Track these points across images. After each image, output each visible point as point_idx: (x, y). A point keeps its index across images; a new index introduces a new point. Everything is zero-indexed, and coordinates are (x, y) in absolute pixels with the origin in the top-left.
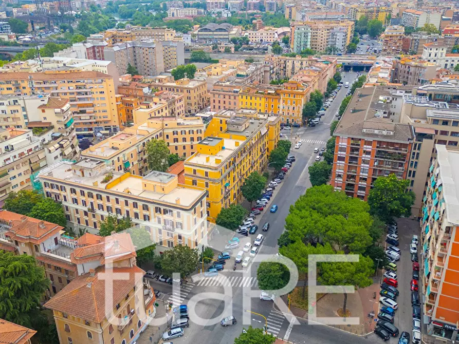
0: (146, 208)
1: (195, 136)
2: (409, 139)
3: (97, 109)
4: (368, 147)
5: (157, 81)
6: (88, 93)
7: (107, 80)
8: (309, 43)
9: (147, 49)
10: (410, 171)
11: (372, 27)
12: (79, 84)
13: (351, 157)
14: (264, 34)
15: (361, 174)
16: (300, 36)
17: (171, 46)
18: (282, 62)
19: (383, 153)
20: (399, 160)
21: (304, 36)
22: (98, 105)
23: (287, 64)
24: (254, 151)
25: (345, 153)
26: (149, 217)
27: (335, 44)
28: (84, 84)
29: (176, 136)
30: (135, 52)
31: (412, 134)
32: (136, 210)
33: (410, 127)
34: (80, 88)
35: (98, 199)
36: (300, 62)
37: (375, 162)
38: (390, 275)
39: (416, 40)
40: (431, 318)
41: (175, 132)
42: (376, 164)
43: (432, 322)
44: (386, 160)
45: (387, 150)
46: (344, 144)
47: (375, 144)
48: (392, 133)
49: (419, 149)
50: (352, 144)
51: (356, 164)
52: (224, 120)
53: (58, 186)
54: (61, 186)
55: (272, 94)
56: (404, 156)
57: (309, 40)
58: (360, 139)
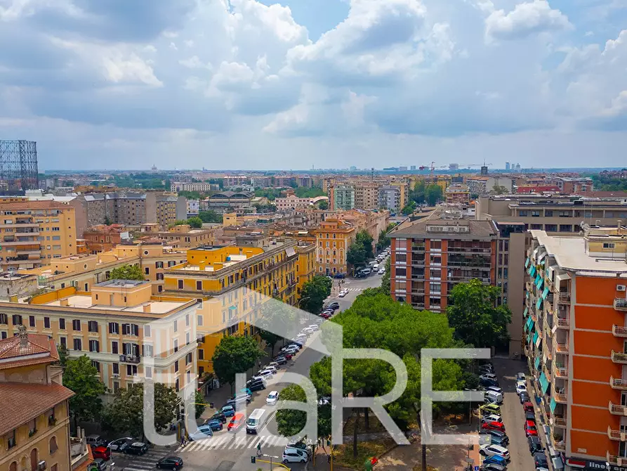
0: (93, 327)
2: (491, 235)
3: (45, 253)
4: (436, 250)
5: (143, 230)
6: (35, 230)
7: (66, 212)
8: (352, 204)
9: (134, 201)
10: (500, 269)
11: (430, 193)
12: (22, 216)
13: (414, 269)
14: (295, 201)
15: (431, 293)
16: (340, 196)
17: (169, 202)
19: (458, 258)
20: (482, 266)
21: (347, 195)
22: (49, 248)
24: (276, 277)
25: (405, 263)
26: (97, 343)
27: (387, 205)
28: (30, 216)
29: (160, 270)
30: (116, 206)
31: (494, 229)
32: (77, 335)
33: (490, 222)
34: (23, 222)
37: (449, 272)
38: (490, 418)
40: (564, 454)
41: (160, 264)
42: (450, 275)
43: (567, 461)
44: (463, 268)
45: (462, 253)
46: (402, 249)
47: (446, 245)
48: (466, 229)
49: (506, 249)
50: (415, 249)
51: (424, 277)
55: (305, 235)
56: (487, 260)
57: (352, 200)
58: (423, 240)
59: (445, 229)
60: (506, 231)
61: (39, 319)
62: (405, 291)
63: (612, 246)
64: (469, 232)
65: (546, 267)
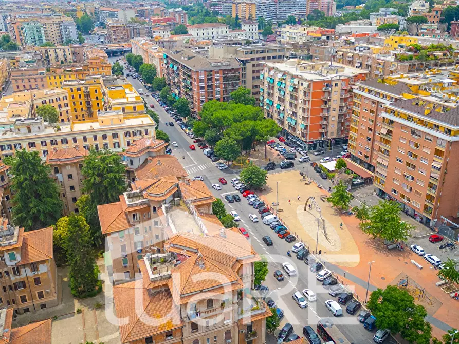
0: (115, 136)
1: (62, 103)
2: (239, 65)
4: (217, 75)
8: (44, 38)
11: (83, 23)
13: (208, 86)
15: (216, 96)
16: (32, 31)
18: (44, 52)
19: (226, 78)
20: (235, 80)
21: (37, 31)
23: (49, 53)
25: (204, 83)
26: (118, 143)
27: (70, 37)
32: (105, 141)
33: (235, 59)
35: (62, 143)
36: (62, 51)
37: (223, 85)
41: (44, 102)
43: (308, 143)
45: (228, 75)
46: (202, 76)
47: (221, 72)
48: (228, 63)
49: (245, 71)
50: (207, 76)
51: (212, 89)
52: (74, 88)
53: (11, 145)
54: (15, 145)
55: (81, 70)
56: (239, 77)
57: (43, 35)
58: (211, 71)
59: (219, 64)
60: (244, 62)
61: (80, 138)
62: (204, 97)
63: (306, 68)
64: (230, 65)
65: (287, 79)
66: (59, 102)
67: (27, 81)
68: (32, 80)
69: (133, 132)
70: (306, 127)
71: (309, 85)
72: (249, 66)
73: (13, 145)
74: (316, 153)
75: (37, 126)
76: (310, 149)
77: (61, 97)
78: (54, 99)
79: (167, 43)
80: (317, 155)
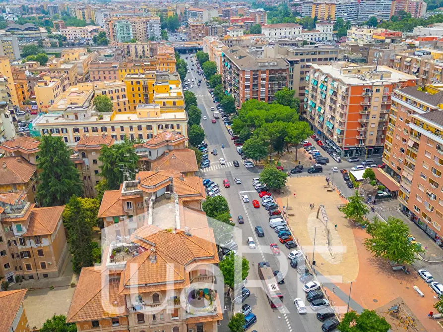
0: (149, 128)
1: (120, 94)
2: (286, 66)
4: (263, 75)
7: (3, 61)
8: (131, 35)
11: (170, 22)
13: (253, 85)
14: (77, 32)
16: (122, 29)
18: (126, 47)
19: (273, 78)
20: (282, 80)
21: (126, 28)
23: (130, 49)
25: (249, 82)
26: (152, 135)
27: (154, 34)
31: (287, 63)
32: (140, 132)
33: (284, 59)
35: (102, 131)
36: (142, 47)
37: (269, 85)
39: (214, 28)
40: (341, 147)
41: (104, 92)
43: (343, 149)
44: (275, 82)
45: (274, 75)
46: (248, 76)
47: (268, 71)
48: (276, 64)
49: (293, 72)
50: (253, 75)
51: (257, 88)
52: (135, 81)
53: (58, 129)
54: (62, 129)
55: (148, 65)
56: (285, 78)
57: (131, 32)
58: (258, 71)
59: (267, 64)
60: (292, 63)
61: (117, 127)
62: (249, 96)
63: (351, 72)
64: (277, 65)
65: (329, 82)
66: (117, 93)
67: (102, 73)
68: (107, 73)
69: (166, 125)
70: (342, 133)
71: (347, 90)
72: (297, 67)
73: (60, 130)
74: (350, 160)
75: (82, 114)
76: (346, 155)
77: (120, 89)
78: (114, 90)
79: (235, 42)
80: (351, 162)
